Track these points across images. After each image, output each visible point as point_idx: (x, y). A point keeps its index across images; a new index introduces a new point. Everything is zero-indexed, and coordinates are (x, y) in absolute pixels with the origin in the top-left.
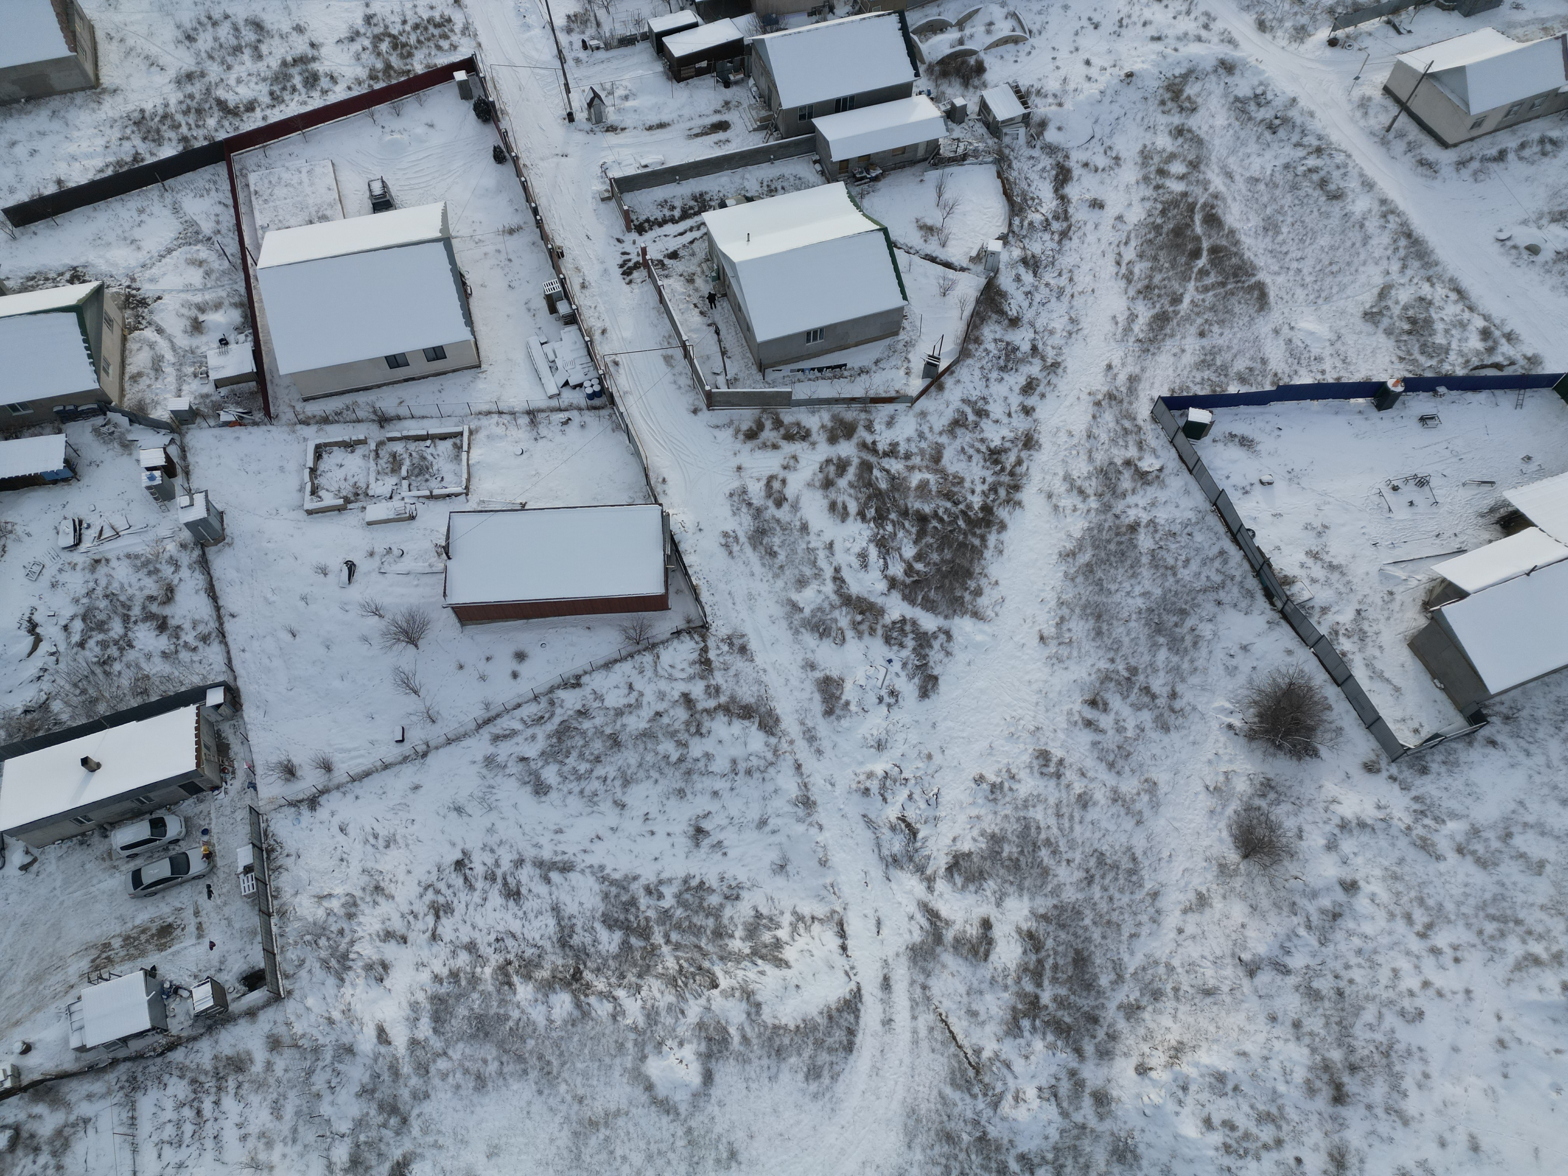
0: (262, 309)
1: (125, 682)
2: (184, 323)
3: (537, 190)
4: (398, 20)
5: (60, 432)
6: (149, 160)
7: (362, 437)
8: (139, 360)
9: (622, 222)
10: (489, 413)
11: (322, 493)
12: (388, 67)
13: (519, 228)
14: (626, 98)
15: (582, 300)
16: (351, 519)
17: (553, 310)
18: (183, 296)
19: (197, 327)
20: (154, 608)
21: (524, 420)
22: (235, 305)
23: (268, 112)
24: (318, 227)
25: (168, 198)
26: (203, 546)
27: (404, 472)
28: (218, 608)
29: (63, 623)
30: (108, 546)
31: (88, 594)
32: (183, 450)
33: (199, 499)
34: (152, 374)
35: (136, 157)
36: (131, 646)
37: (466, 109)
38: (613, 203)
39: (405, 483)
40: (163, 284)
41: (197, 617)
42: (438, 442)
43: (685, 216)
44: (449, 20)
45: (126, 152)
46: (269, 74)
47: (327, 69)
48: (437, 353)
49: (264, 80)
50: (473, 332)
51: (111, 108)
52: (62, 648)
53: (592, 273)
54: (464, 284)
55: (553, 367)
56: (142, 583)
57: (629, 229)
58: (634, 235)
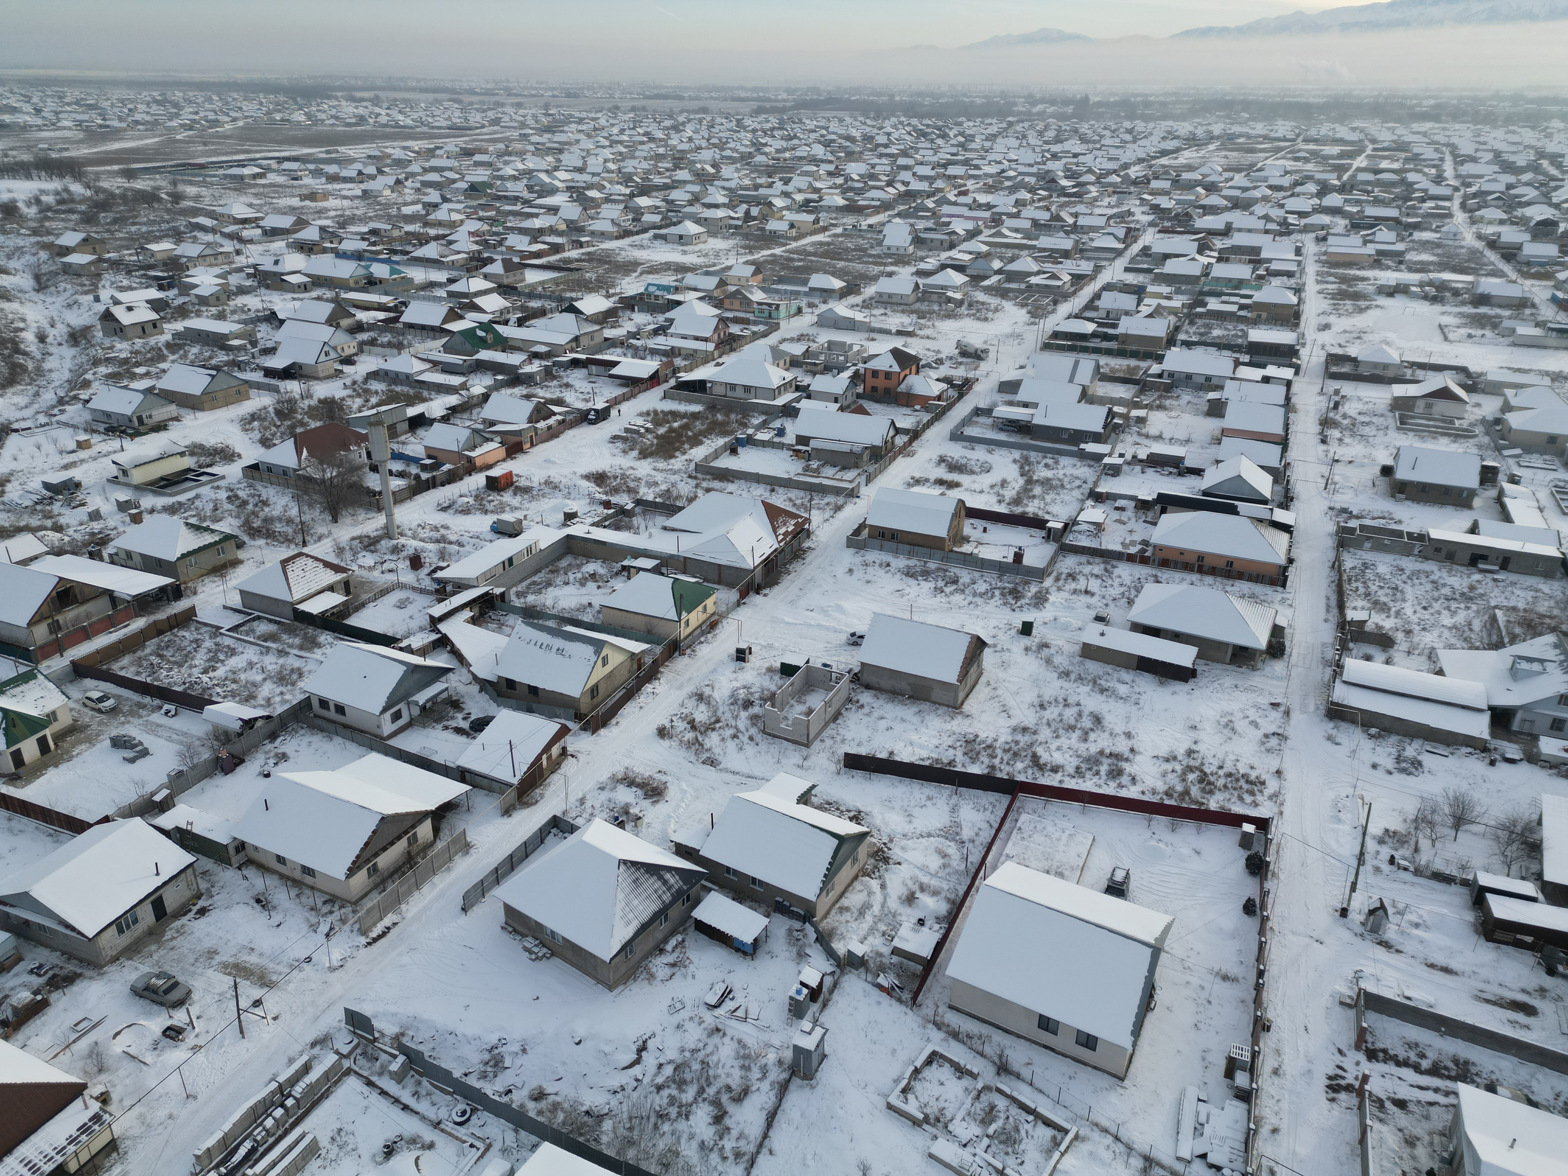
0: (966, 915)
1: (661, 1145)
2: (904, 892)
3: (1272, 956)
4: (1216, 763)
5: (768, 916)
6: (959, 768)
7: (975, 1071)
8: (854, 899)
9: (1352, 1036)
10: (1106, 1131)
11: (911, 1097)
12: (1186, 793)
13: (1235, 980)
14: (1417, 925)
15: (1266, 1083)
16: (919, 1138)
17: (1229, 1074)
18: (917, 871)
19: (910, 899)
20: (725, 1098)
21: (1137, 1163)
22: (948, 900)
23: (1067, 779)
24: (1051, 878)
25: (954, 800)
26: (793, 1073)
27: (991, 1130)
28: (765, 1136)
29: (662, 1061)
30: (733, 1023)
31: (694, 1051)
32: (835, 985)
33: (819, 1031)
34: (856, 913)
35: (951, 763)
36: (687, 1118)
37: (1241, 856)
38: (1352, 1013)
39: (986, 1141)
40: (910, 856)
41: (746, 1132)
42: (1040, 1123)
43: (1435, 1071)
44: (1263, 783)
45: (946, 757)
46: (1085, 754)
47: (1133, 772)
48: (1089, 1041)
49: (1078, 756)
50: (1134, 1045)
51: (959, 725)
52: (645, 1081)
53: (1292, 1065)
54: (1151, 996)
55: (1198, 1130)
56: (732, 1071)
57: (1358, 1047)
58: (1361, 1057)
